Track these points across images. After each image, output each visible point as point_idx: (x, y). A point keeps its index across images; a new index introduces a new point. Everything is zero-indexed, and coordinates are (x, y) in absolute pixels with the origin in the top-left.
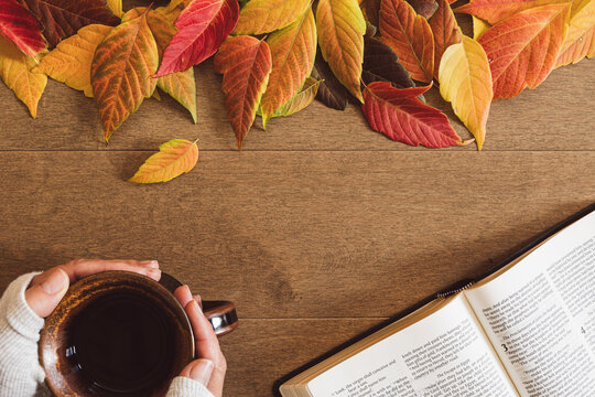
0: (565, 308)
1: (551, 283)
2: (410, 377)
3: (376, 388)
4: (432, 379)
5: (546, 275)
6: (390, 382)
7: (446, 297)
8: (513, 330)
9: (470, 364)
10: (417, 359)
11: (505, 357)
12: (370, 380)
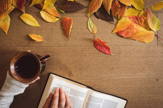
0: (101, 107)
1: (103, 101)
6: (66, 90)
7: (87, 87)
8: (91, 102)
9: (79, 99)
10: (72, 91)
11: (85, 104)
12: (63, 87)
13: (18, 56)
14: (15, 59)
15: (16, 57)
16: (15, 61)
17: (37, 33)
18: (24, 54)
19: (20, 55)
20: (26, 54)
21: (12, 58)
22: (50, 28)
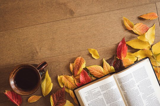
0: (135, 81)
1: (133, 75)
2: (100, 91)
3: (93, 93)
4: (105, 92)
5: (132, 73)
6: (96, 91)
7: (110, 75)
8: (123, 84)
9: (113, 90)
10: (102, 87)
11: (121, 89)
12: (92, 91)
13: (15, 70)
14: (13, 75)
15: (13, 72)
16: (13, 77)
17: (38, 45)
18: (20, 67)
19: (17, 70)
20: (22, 67)
21: (10, 75)
22: (51, 37)
